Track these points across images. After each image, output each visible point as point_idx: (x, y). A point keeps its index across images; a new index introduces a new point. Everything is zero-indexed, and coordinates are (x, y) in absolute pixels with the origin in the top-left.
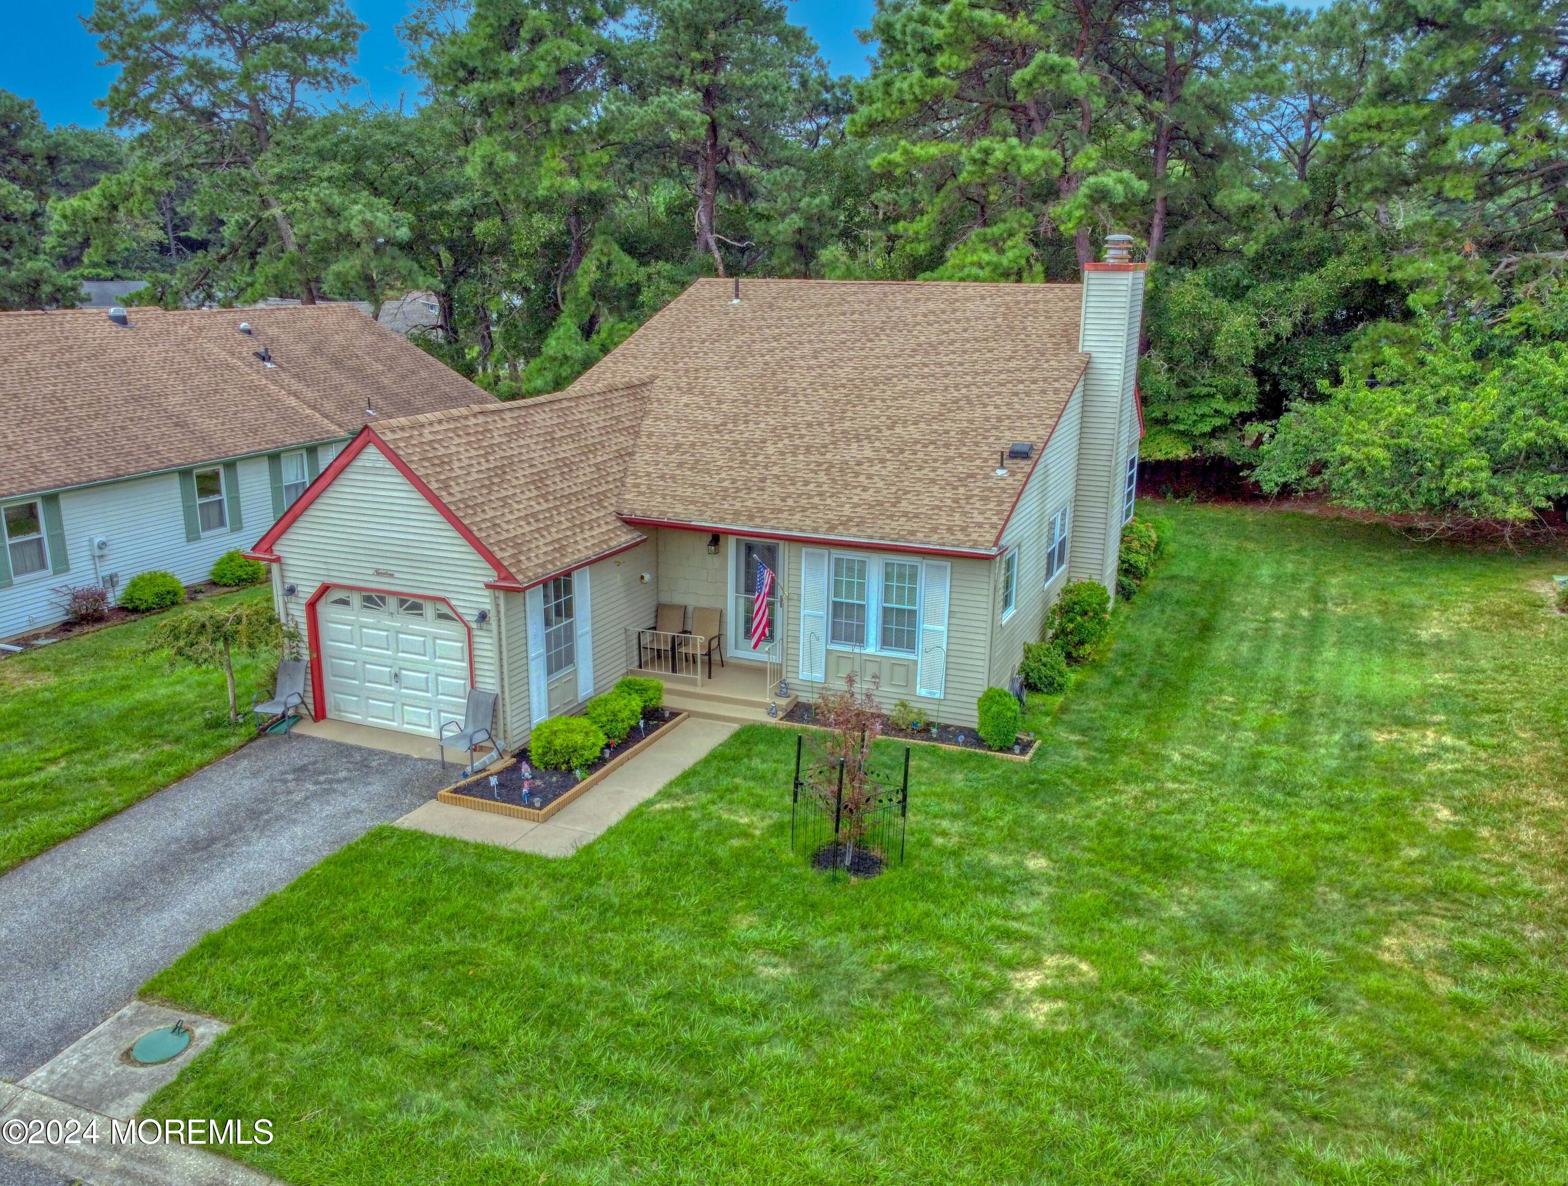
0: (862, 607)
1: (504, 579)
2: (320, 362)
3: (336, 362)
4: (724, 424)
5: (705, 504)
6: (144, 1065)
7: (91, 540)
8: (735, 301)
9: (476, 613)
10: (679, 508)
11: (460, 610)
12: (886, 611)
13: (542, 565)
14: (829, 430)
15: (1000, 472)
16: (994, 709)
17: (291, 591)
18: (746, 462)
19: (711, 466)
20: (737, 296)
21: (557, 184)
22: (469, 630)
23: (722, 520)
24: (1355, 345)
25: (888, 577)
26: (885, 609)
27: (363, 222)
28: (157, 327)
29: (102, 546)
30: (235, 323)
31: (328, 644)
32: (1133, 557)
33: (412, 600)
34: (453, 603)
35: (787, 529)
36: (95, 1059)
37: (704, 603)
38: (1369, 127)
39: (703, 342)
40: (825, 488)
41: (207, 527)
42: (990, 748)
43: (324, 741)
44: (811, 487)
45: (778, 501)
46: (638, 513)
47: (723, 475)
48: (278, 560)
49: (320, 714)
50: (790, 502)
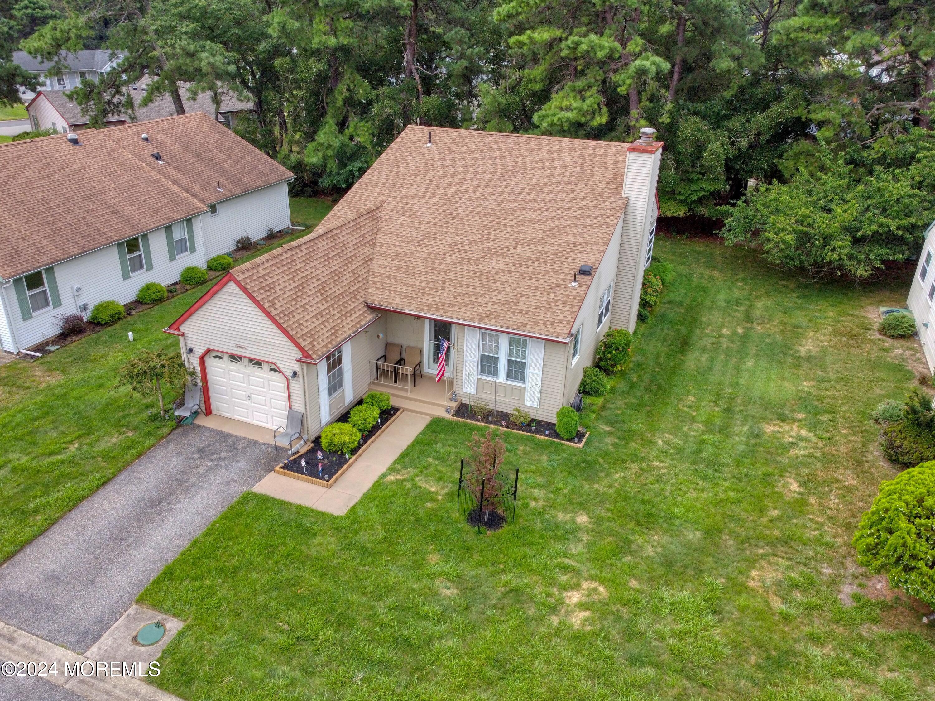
0: (496, 359)
1: (306, 357)
2: (189, 157)
3: (198, 156)
4: (423, 240)
5: (413, 298)
6: (143, 646)
7: (72, 287)
8: (429, 145)
9: (291, 372)
10: (398, 301)
11: (282, 369)
12: (510, 361)
13: (326, 346)
14: (481, 247)
15: (574, 284)
16: (565, 420)
17: (191, 351)
18: (434, 269)
19: (415, 271)
20: (430, 142)
21: (323, 41)
22: (288, 380)
23: (422, 310)
24: (785, 155)
25: (511, 343)
26: (509, 360)
27: (209, 63)
28: (95, 143)
29: (78, 290)
30: (139, 134)
31: (211, 377)
32: (648, 298)
33: (256, 361)
34: (278, 365)
35: (457, 319)
36: (119, 641)
37: (412, 344)
38: (803, 30)
39: (410, 176)
40: (478, 290)
41: (133, 271)
42: (562, 439)
43: (212, 430)
44: (470, 289)
45: (452, 299)
46: (376, 303)
47: (422, 278)
48: (183, 335)
49: (208, 412)
50: (459, 299)
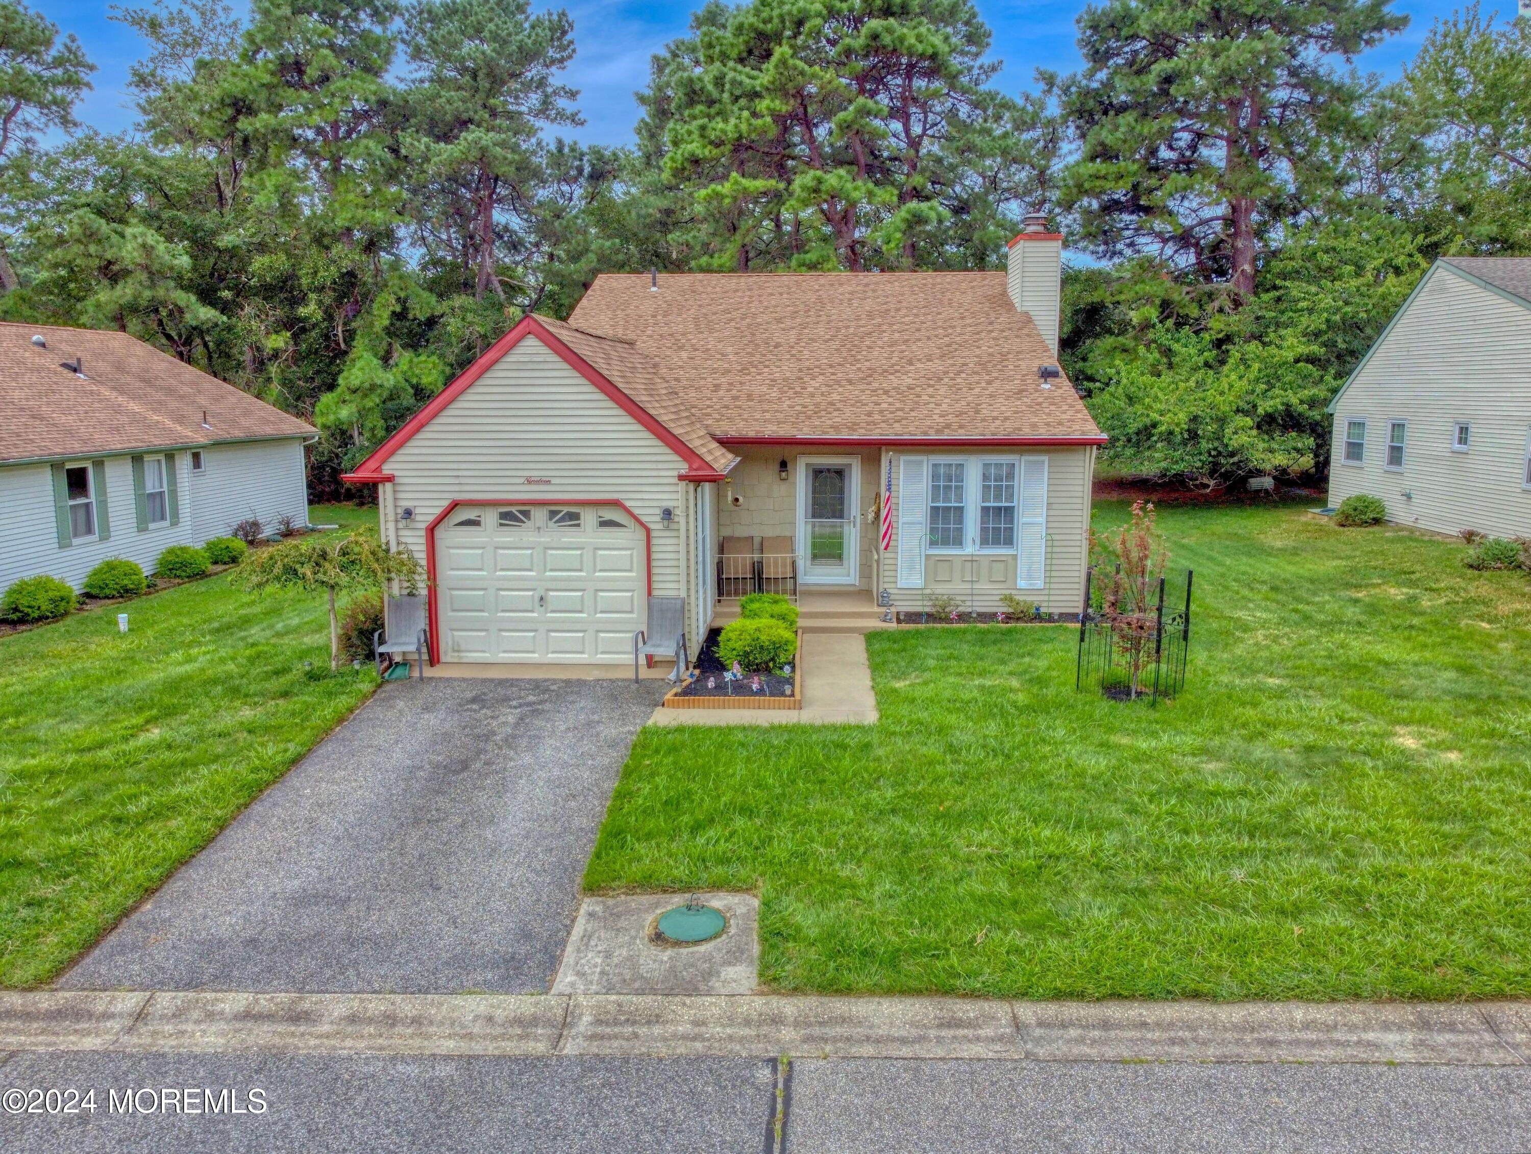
0: (960, 510)
1: (698, 469)
4: (745, 369)
5: (795, 423)
6: (697, 942)
8: (654, 289)
9: (658, 511)
10: (772, 428)
11: (636, 512)
12: (985, 510)
14: (854, 368)
15: (1046, 387)
17: (406, 515)
18: (798, 393)
19: (767, 397)
20: (654, 285)
21: (359, 216)
22: (648, 531)
25: (985, 477)
26: (983, 509)
30: (24, 337)
31: (447, 574)
33: (566, 509)
34: (628, 504)
36: (622, 952)
37: (777, 532)
41: (77, 533)
47: (789, 403)
48: (390, 479)
49: (434, 659)
50: (877, 417)
